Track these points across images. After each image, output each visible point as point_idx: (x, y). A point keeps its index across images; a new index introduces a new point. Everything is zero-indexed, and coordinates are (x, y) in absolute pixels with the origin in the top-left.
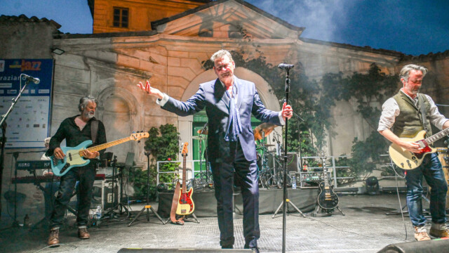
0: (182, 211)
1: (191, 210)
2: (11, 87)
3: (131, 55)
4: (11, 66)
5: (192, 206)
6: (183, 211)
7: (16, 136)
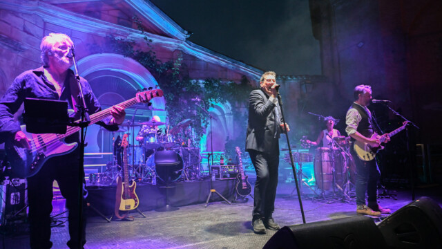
0: (127, 207)
1: (136, 205)
3: (2, 19)
5: (136, 201)
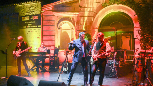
1: (66, 70)
2: (31, 25)
3: (71, 6)
4: (31, 18)
5: (67, 69)
6: (64, 70)
7: (33, 41)
